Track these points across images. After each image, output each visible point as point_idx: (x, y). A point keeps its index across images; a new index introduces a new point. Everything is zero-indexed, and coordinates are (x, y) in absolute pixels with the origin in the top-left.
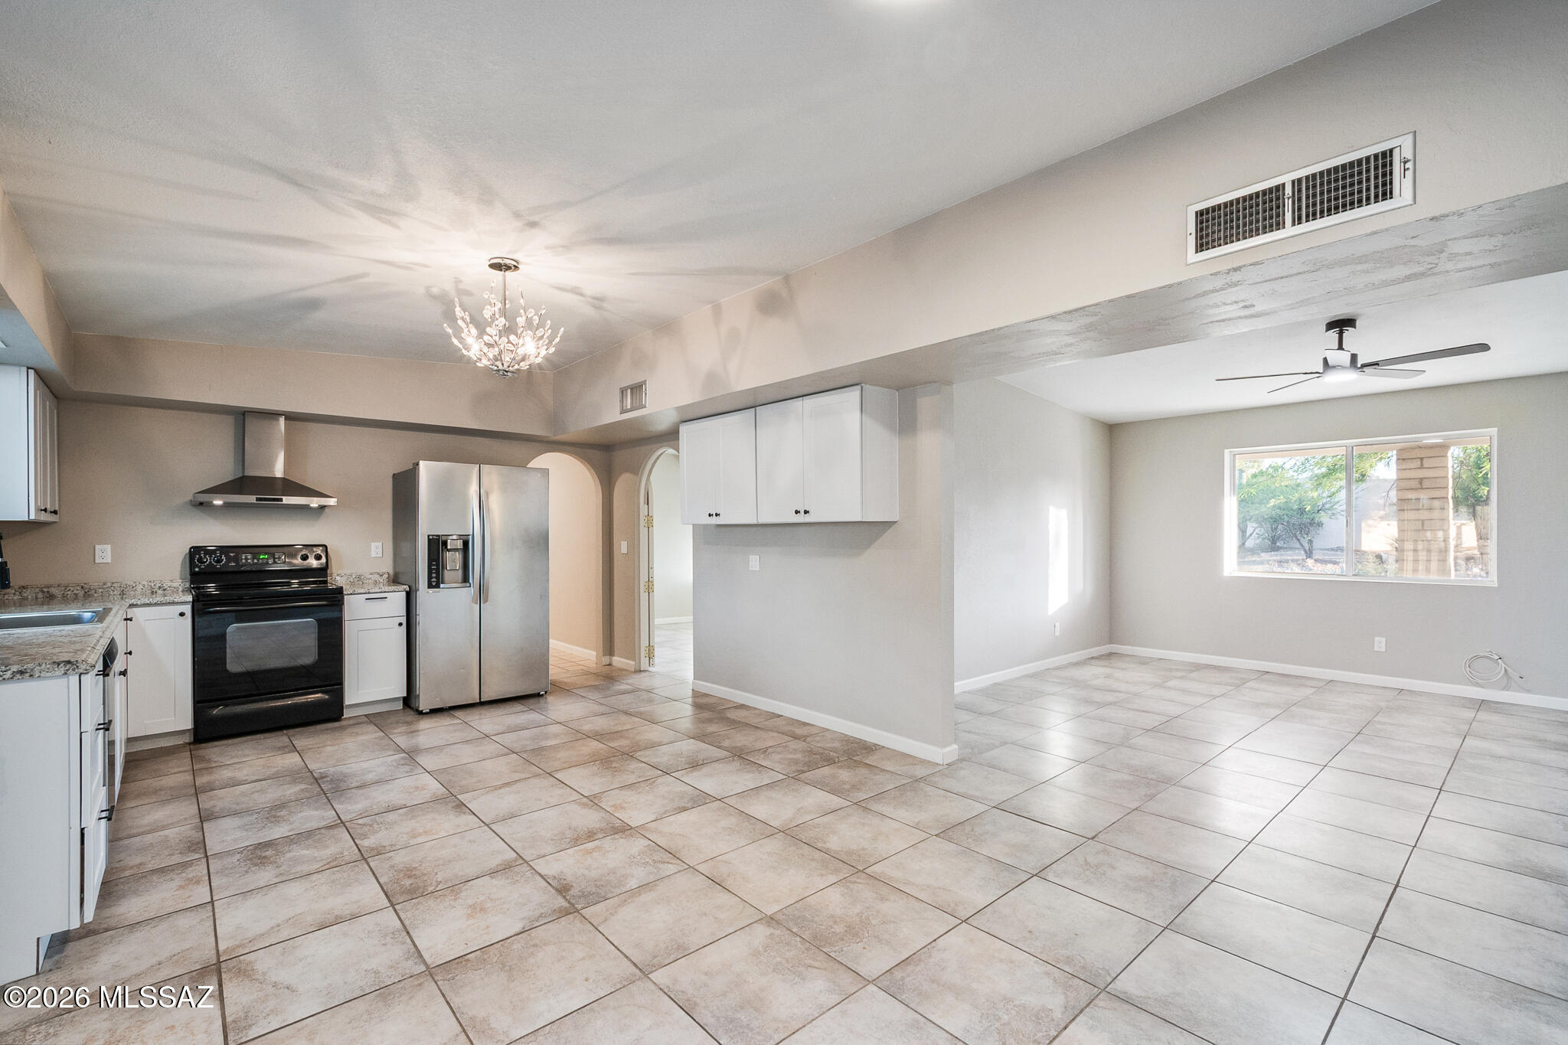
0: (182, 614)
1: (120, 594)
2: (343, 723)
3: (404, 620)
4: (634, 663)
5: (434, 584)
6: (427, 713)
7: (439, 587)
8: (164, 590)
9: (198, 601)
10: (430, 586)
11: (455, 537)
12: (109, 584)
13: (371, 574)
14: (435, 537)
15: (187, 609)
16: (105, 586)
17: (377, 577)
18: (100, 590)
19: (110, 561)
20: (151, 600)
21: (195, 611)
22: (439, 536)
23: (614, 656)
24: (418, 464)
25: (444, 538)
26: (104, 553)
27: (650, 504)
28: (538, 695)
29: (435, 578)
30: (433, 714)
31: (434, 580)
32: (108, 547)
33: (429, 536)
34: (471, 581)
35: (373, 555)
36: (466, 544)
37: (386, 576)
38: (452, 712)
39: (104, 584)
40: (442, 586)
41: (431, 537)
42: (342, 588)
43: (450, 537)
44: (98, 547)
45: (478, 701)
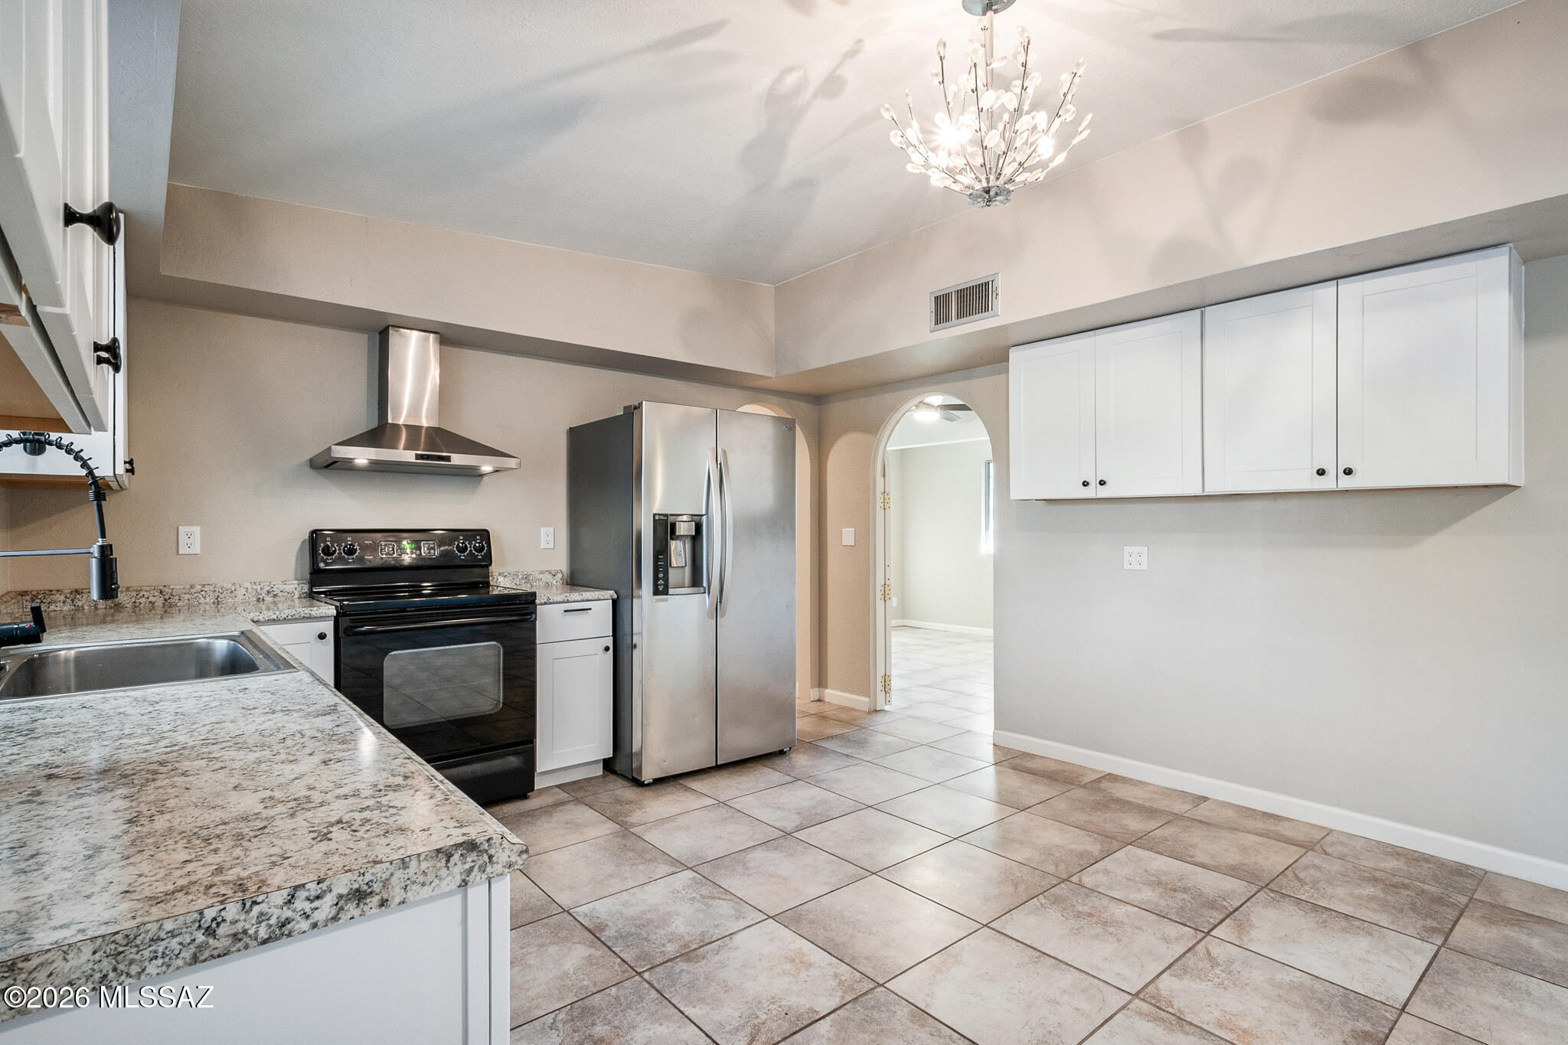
0: (322, 636)
1: (214, 603)
2: (532, 803)
3: (610, 642)
4: (867, 700)
5: (661, 588)
6: (649, 785)
7: (667, 594)
8: (275, 596)
9: (344, 615)
10: (656, 592)
11: (685, 518)
12: (199, 588)
13: (541, 573)
14: (662, 517)
15: (328, 627)
16: (193, 591)
17: (547, 577)
18: (187, 596)
19: (199, 552)
20: (277, 613)
21: (341, 630)
22: (666, 515)
23: (826, 688)
24: (639, 407)
25: (671, 519)
26: (191, 539)
27: (886, 476)
28: (781, 753)
29: (663, 579)
30: (658, 786)
31: (661, 582)
32: (196, 530)
33: (654, 515)
34: (705, 584)
35: (542, 547)
36: (698, 528)
37: (559, 576)
38: (681, 782)
39: (192, 587)
40: (671, 591)
41: (657, 518)
42: (534, 594)
43: (680, 518)
44: (183, 530)
45: (714, 765)
